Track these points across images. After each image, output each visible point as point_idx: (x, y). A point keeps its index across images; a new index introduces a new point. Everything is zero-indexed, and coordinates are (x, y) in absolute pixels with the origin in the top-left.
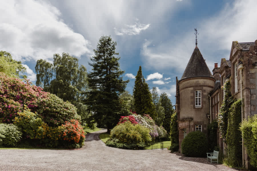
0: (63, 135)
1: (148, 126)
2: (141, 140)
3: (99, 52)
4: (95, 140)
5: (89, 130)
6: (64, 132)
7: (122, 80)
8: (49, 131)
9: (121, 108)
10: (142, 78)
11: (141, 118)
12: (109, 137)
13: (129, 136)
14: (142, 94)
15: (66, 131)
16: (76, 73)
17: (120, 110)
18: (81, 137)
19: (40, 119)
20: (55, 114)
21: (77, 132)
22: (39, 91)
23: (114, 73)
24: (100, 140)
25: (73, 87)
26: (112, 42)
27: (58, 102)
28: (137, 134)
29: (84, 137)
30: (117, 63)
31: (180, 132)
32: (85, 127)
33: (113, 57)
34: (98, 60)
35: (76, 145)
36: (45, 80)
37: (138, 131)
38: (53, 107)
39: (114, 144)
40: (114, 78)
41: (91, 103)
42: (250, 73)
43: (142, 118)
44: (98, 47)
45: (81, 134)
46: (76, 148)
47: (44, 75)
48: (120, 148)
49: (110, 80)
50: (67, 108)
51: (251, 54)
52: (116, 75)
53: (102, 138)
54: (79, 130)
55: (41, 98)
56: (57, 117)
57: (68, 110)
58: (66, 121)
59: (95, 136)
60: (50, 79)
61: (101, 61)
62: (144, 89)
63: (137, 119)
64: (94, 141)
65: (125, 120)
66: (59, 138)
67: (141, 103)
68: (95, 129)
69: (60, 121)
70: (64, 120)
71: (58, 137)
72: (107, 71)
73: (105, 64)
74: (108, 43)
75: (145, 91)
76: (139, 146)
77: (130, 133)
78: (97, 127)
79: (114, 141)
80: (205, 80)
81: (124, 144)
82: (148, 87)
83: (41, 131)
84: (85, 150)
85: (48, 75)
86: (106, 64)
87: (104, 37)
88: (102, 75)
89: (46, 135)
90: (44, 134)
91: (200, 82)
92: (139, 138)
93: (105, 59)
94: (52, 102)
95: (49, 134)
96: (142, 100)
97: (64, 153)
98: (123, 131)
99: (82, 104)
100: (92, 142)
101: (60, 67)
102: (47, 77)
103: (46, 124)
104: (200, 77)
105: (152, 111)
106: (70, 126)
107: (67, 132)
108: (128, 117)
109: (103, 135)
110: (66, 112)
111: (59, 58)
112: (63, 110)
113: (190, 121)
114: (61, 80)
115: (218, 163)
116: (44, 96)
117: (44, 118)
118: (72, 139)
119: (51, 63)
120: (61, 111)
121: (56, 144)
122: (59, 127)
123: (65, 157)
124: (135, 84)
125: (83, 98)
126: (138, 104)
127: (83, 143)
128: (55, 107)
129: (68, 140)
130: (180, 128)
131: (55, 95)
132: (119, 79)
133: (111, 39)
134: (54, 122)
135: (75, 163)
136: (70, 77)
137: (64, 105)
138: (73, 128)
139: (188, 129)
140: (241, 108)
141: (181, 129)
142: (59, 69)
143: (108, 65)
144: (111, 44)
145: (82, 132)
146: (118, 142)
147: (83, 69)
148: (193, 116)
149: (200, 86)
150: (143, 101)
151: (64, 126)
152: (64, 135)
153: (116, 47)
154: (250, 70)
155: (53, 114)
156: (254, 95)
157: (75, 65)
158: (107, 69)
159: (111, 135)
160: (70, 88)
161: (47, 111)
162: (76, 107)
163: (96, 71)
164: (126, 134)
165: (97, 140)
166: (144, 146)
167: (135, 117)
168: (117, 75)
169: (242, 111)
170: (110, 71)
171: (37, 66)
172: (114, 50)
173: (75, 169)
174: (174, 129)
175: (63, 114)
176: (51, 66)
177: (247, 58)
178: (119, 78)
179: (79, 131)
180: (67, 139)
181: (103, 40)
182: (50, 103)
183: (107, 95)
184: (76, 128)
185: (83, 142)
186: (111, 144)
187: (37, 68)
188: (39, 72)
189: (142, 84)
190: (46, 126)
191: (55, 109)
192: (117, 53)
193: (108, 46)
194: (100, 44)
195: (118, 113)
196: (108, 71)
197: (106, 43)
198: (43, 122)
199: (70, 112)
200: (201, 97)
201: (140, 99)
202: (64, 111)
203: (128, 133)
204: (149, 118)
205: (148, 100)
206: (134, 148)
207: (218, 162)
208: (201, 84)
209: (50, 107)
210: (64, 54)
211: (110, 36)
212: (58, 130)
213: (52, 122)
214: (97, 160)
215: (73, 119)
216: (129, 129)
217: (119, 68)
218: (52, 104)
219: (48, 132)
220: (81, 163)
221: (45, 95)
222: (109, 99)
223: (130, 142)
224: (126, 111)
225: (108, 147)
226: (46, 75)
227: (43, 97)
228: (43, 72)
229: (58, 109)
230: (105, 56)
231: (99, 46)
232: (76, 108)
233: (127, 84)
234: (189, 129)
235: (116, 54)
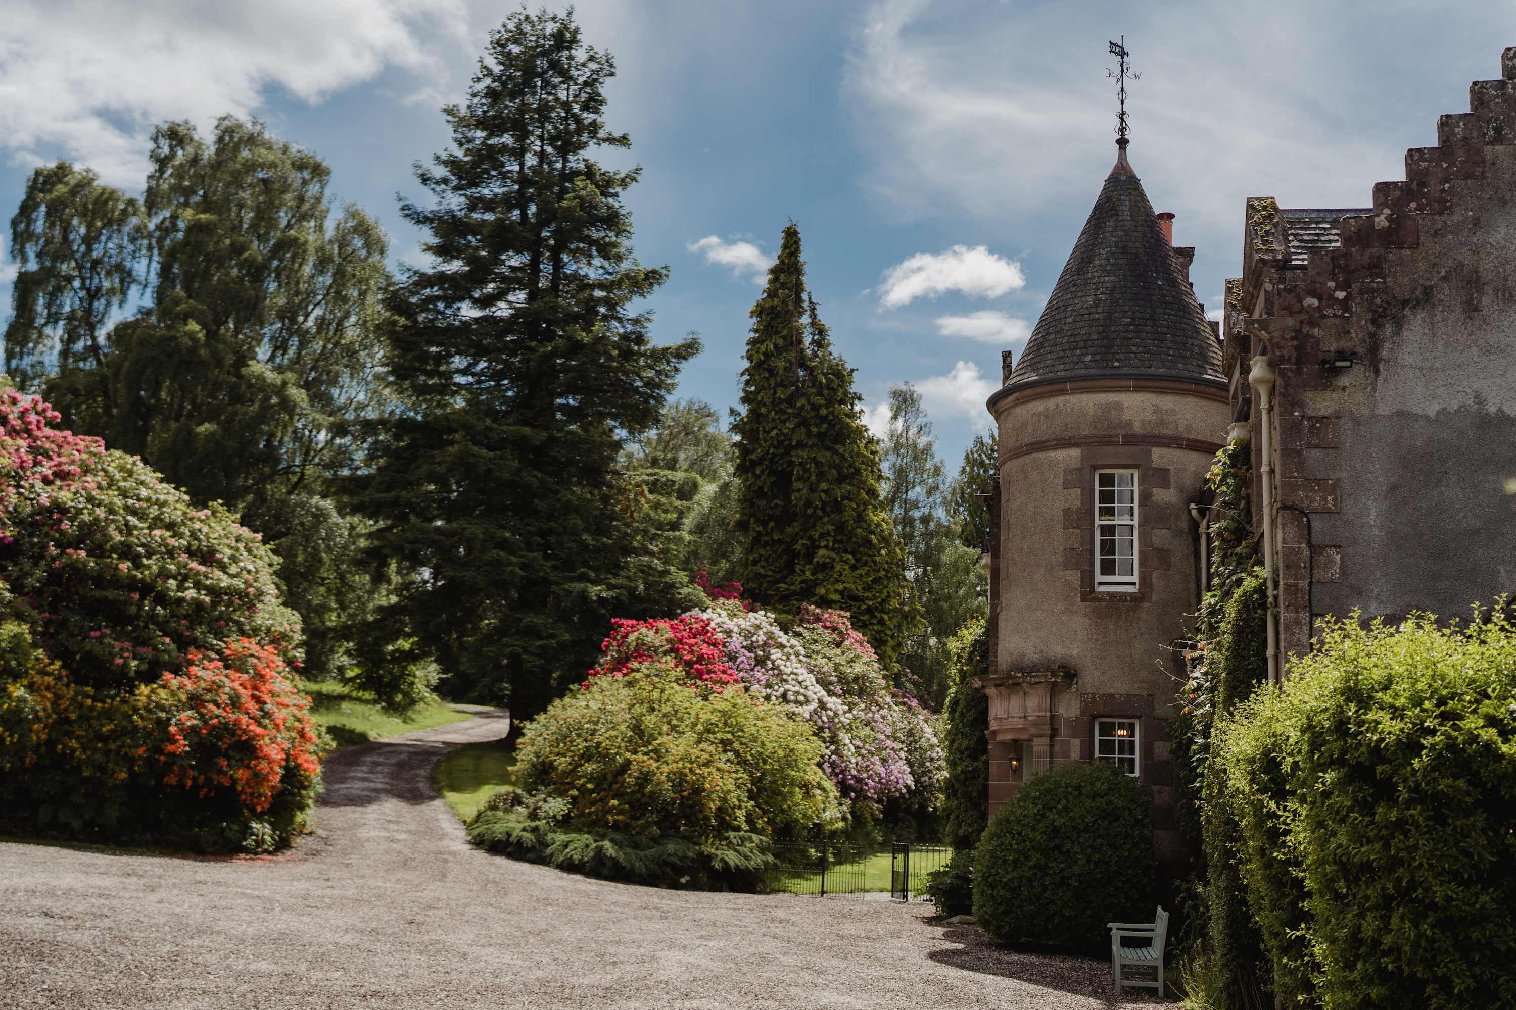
0: (161, 752)
1: (822, 705)
2: (741, 814)
3: (481, 123)
4: (401, 796)
5: (366, 718)
6: (173, 729)
7: (640, 339)
8: (73, 716)
9: (628, 551)
10: (805, 319)
11: (770, 642)
12: (504, 779)
13: (645, 778)
14: (801, 445)
15: (189, 718)
16: (307, 270)
17: (616, 568)
18: (286, 768)
19: (25, 628)
20: (121, 595)
21: (259, 730)
22: (33, 427)
23: (583, 285)
24: (437, 803)
25: (271, 376)
26: (580, 55)
27: (154, 511)
28: (707, 764)
29: (314, 770)
30: (609, 207)
31: (995, 765)
32: (346, 690)
33: (582, 166)
34: (474, 184)
35: (246, 831)
36: (71, 317)
37: (722, 741)
38: (114, 549)
39: (527, 835)
40: (588, 315)
41: (396, 502)
42: (1310, 413)
43: (783, 639)
44: (481, 86)
45: (287, 745)
46: (246, 850)
47: (69, 279)
48: (570, 867)
49: (549, 336)
50: (208, 557)
51: (1315, 302)
52: (600, 301)
53: (454, 788)
54: (280, 714)
55: (39, 485)
56: (138, 616)
57: (218, 573)
58: (192, 649)
59: (401, 765)
60: (108, 304)
61: (493, 189)
62: (815, 408)
63: (736, 642)
64: (390, 807)
65: (643, 652)
66: (131, 772)
67: (787, 516)
68: (420, 706)
69: (155, 649)
70: (183, 643)
71: (130, 761)
72: (534, 265)
73: (524, 214)
74: (555, 65)
75: (824, 419)
76: (717, 865)
77: (658, 755)
78: (436, 689)
79: (533, 816)
80: (1167, 402)
81: (603, 837)
82: (853, 389)
83: (18, 711)
84: (309, 867)
85: (96, 281)
86: (533, 209)
87: (527, 18)
88: (500, 295)
89: (50, 744)
90: (37, 733)
91: (1127, 415)
92: (724, 800)
93: (523, 181)
94: (111, 511)
95: (70, 734)
96: (800, 492)
97: (160, 877)
98: (603, 736)
99: (328, 504)
100: (372, 812)
101: (195, 228)
102: (93, 294)
103: (58, 664)
104: (1128, 377)
105: (875, 581)
106: (215, 688)
107: (192, 728)
108: (663, 625)
109: (466, 762)
110: (198, 586)
111: (190, 150)
112: (179, 566)
113: (1054, 691)
114: (193, 326)
115: (1161, 992)
116: (66, 468)
117: (46, 625)
118: (226, 782)
119: (128, 196)
120: (164, 574)
121: (113, 813)
122: (144, 690)
123: (161, 894)
124: (746, 364)
125: (341, 457)
126: (764, 524)
127: (299, 817)
128: (126, 551)
129: (196, 787)
130: (994, 733)
131: (133, 461)
132: (617, 328)
133: (577, 31)
134: (112, 655)
135: (218, 929)
136: (260, 297)
137: (194, 535)
138: (235, 703)
139: (1040, 745)
140: (1266, 631)
141: (1003, 744)
142: (186, 243)
143: (542, 223)
144: (573, 72)
145: (302, 734)
146: (564, 823)
147: (358, 242)
148: (1075, 652)
149: (1131, 440)
150: (809, 504)
151: (174, 682)
152: (171, 748)
153: (607, 88)
154: (1308, 396)
155: (110, 594)
156: (1331, 552)
157: (306, 207)
158: (534, 247)
159: (519, 766)
160: (250, 386)
161: (76, 570)
162: (271, 546)
163: (456, 266)
164: (628, 762)
165: (414, 797)
166: (758, 860)
167: (729, 633)
168: (606, 302)
169: (1270, 652)
170: (558, 265)
171: (26, 209)
172: (597, 111)
173: (208, 957)
174: (965, 743)
175: (181, 600)
176: (124, 211)
177: (1290, 322)
178: (620, 320)
179: (277, 727)
180: (189, 783)
181: (518, 36)
182: (97, 519)
183: (520, 445)
184: (258, 700)
185: (302, 807)
186: (509, 835)
187: (22, 226)
188: (39, 255)
189: (802, 364)
190: (59, 678)
191: (125, 566)
192: (617, 134)
193: (556, 80)
194: (497, 69)
195: (595, 591)
196: (546, 268)
197: (541, 63)
198: (41, 651)
199: (225, 582)
200: (1136, 522)
201: (783, 481)
202: (185, 578)
203: (640, 757)
204: (838, 645)
205: (848, 497)
206: (681, 872)
207: (1160, 985)
208: (1137, 428)
209: (97, 551)
210: (230, 131)
211: (570, 14)
212: (136, 710)
213: (98, 649)
214: (362, 925)
215: (242, 633)
216: (650, 720)
217: (625, 243)
218: (111, 529)
219: (63, 720)
220: (251, 931)
221: (73, 462)
222: (533, 478)
223: (648, 825)
224: (667, 572)
225: (481, 857)
226: (83, 279)
227: (55, 474)
228: (63, 252)
229: (145, 561)
230: (528, 156)
231: (488, 81)
232: (274, 552)
233: (684, 365)
234: (1052, 746)
235: (611, 140)
